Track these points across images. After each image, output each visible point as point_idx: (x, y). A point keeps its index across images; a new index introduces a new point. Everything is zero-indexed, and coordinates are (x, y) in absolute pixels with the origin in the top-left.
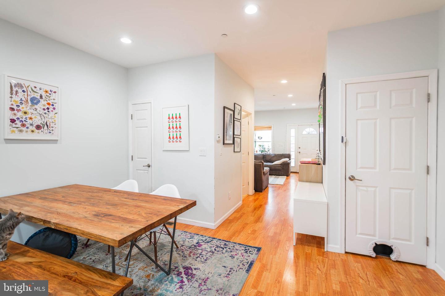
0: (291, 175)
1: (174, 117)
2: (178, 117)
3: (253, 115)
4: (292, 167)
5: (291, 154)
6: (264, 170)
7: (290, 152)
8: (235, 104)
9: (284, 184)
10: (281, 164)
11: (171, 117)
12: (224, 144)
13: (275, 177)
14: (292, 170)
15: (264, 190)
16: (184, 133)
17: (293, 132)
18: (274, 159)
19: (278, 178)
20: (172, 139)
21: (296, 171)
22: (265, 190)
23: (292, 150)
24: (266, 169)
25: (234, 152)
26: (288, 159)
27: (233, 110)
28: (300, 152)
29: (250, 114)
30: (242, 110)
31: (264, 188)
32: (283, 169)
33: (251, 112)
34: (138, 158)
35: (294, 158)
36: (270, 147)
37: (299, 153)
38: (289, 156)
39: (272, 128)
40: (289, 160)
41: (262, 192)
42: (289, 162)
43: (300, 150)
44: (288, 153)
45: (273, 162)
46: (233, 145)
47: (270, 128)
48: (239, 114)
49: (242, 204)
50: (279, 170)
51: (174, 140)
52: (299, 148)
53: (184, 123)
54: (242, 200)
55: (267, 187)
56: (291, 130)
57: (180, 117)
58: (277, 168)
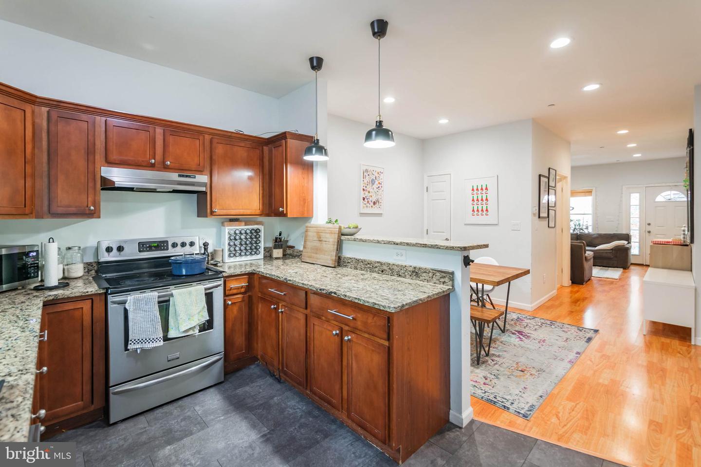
0: (632, 267)
1: (480, 188)
2: (484, 188)
3: (569, 179)
4: (632, 255)
5: (631, 234)
6: (586, 254)
7: (630, 232)
8: (549, 169)
9: (620, 279)
10: (612, 249)
11: (475, 188)
12: (539, 217)
13: (601, 269)
14: (632, 260)
15: (586, 282)
16: (492, 205)
17: (635, 199)
18: (597, 241)
19: (608, 270)
20: (476, 212)
21: (642, 263)
22: (588, 283)
23: (632, 227)
24: (589, 254)
25: (549, 227)
26: (626, 242)
27: (548, 176)
28: (649, 232)
29: (565, 178)
30: (557, 175)
31: (586, 279)
32: (616, 257)
33: (567, 176)
34: (434, 232)
35: (638, 240)
36: (590, 223)
37: (647, 233)
38: (627, 238)
39: (593, 193)
40: (628, 243)
41: (583, 284)
42: (627, 246)
43: (649, 228)
44: (624, 232)
45: (596, 247)
46: (548, 219)
47: (589, 192)
48: (553, 181)
49: (556, 294)
50: (609, 259)
51: (480, 213)
52: (649, 224)
53: (492, 195)
54: (556, 289)
55: (589, 280)
56: (631, 194)
57: (486, 189)
58: (604, 255)
